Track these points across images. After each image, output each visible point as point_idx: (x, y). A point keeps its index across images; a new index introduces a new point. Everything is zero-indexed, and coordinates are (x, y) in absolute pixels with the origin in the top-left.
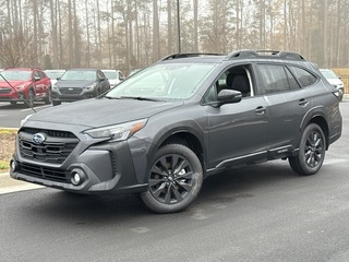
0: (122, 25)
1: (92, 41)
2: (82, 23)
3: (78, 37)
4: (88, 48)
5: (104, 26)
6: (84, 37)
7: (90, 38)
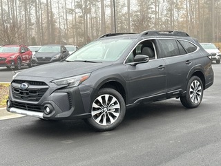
0: (81, 17)
1: (62, 27)
2: (56, 16)
3: (53, 25)
4: (60, 32)
5: (70, 18)
6: (57, 25)
7: (61, 25)
